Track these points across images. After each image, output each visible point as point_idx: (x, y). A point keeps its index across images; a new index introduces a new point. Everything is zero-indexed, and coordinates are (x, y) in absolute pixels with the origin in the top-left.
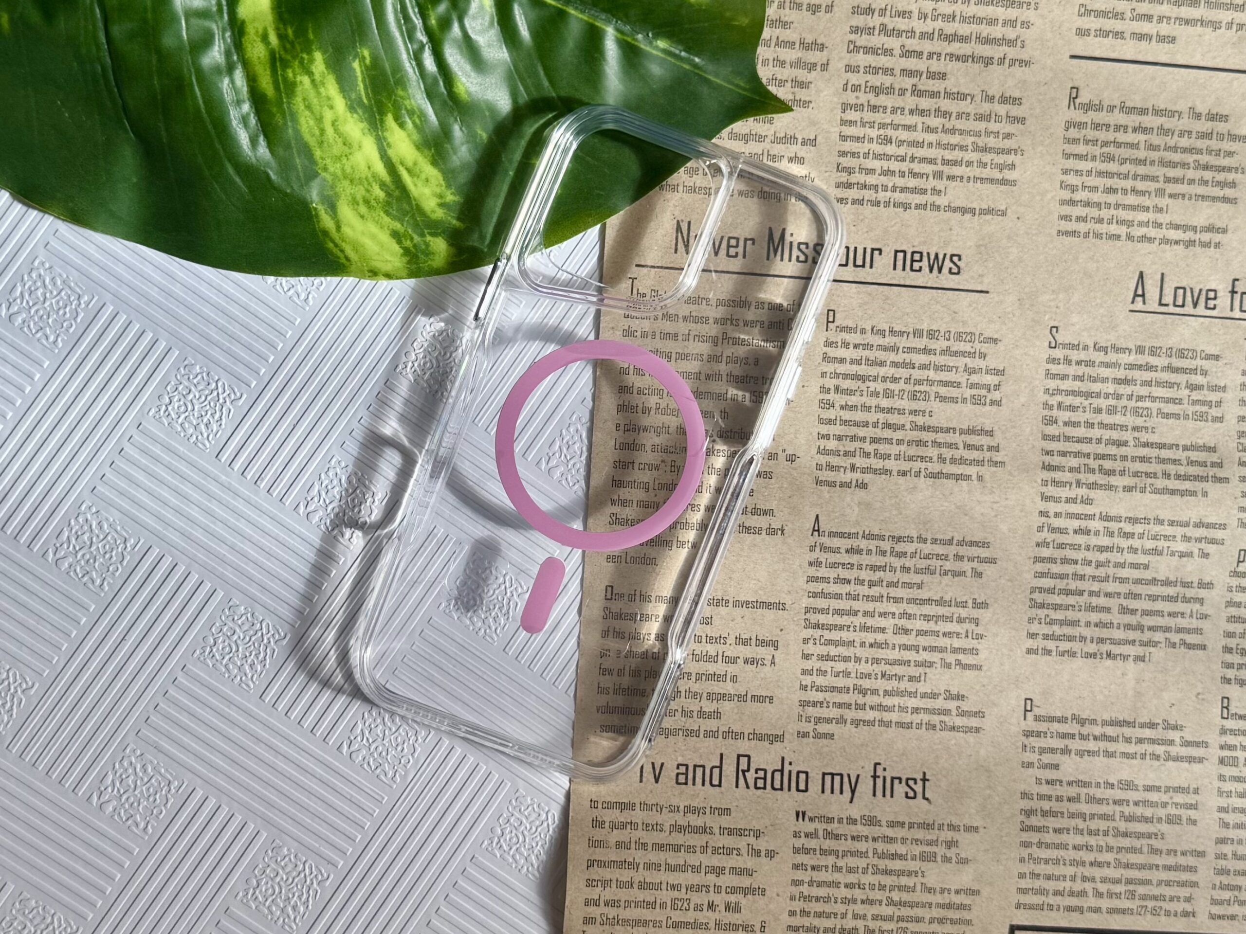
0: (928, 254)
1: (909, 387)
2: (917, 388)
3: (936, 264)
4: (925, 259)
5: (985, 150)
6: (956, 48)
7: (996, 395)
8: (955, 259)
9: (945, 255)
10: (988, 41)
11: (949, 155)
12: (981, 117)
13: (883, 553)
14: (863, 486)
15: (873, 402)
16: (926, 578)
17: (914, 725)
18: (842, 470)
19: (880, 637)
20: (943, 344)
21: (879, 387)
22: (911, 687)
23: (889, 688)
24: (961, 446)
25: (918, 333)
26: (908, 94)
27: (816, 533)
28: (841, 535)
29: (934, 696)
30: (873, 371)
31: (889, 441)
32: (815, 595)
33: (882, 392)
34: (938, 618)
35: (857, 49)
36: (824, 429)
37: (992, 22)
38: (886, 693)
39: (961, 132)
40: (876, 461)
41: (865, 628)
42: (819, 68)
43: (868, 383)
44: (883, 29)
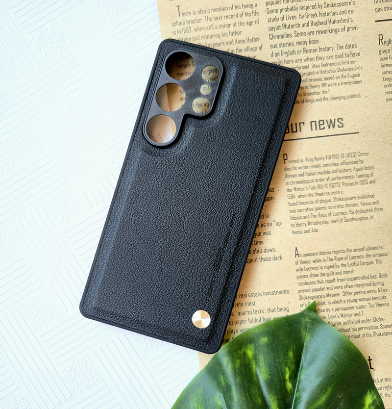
0: (327, 120)
1: (329, 182)
2: (333, 182)
3: (331, 124)
4: (326, 123)
5: (343, 70)
6: (320, 28)
7: (371, 179)
8: (340, 120)
9: (335, 119)
10: (335, 22)
11: (327, 75)
12: (338, 57)
13: (331, 260)
14: (316, 231)
15: (313, 192)
16: (354, 268)
17: (361, 336)
18: (304, 225)
19: (337, 298)
20: (342, 160)
21: (315, 184)
22: (356, 319)
23: (346, 321)
24: (360, 205)
25: (328, 157)
26: (302, 52)
27: (297, 256)
28: (310, 255)
29: (368, 321)
30: (311, 178)
31: (324, 208)
32: (302, 284)
33: (316, 187)
34: (363, 285)
35: (274, 37)
36: (292, 208)
37: (335, 14)
38: (345, 323)
39: (331, 65)
40: (320, 218)
41: (329, 295)
42: (258, 49)
43: (309, 184)
44: (284, 26)
